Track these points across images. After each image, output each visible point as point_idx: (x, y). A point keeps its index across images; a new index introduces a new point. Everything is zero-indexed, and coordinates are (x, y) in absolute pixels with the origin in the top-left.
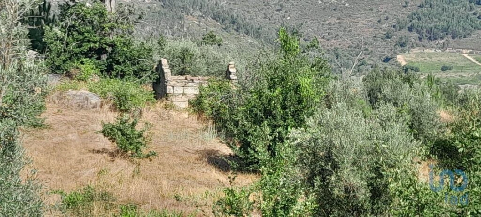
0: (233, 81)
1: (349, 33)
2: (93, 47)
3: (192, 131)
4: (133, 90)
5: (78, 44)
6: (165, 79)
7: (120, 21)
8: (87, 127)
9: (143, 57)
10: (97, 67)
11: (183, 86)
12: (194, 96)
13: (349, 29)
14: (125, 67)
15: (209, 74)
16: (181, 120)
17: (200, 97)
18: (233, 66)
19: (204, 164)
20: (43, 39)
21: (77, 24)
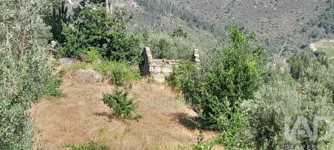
0: (197, 63)
1: (276, 29)
2: (97, 38)
3: (168, 99)
4: (125, 69)
5: (86, 36)
6: (148, 62)
7: (116, 20)
8: (92, 96)
9: (133, 46)
10: (100, 53)
11: (161, 67)
12: (169, 74)
13: (276, 26)
14: (120, 53)
15: (180, 58)
16: (160, 91)
17: (173, 75)
18: (197, 52)
19: (177, 124)
20: (62, 33)
21: (86, 22)
